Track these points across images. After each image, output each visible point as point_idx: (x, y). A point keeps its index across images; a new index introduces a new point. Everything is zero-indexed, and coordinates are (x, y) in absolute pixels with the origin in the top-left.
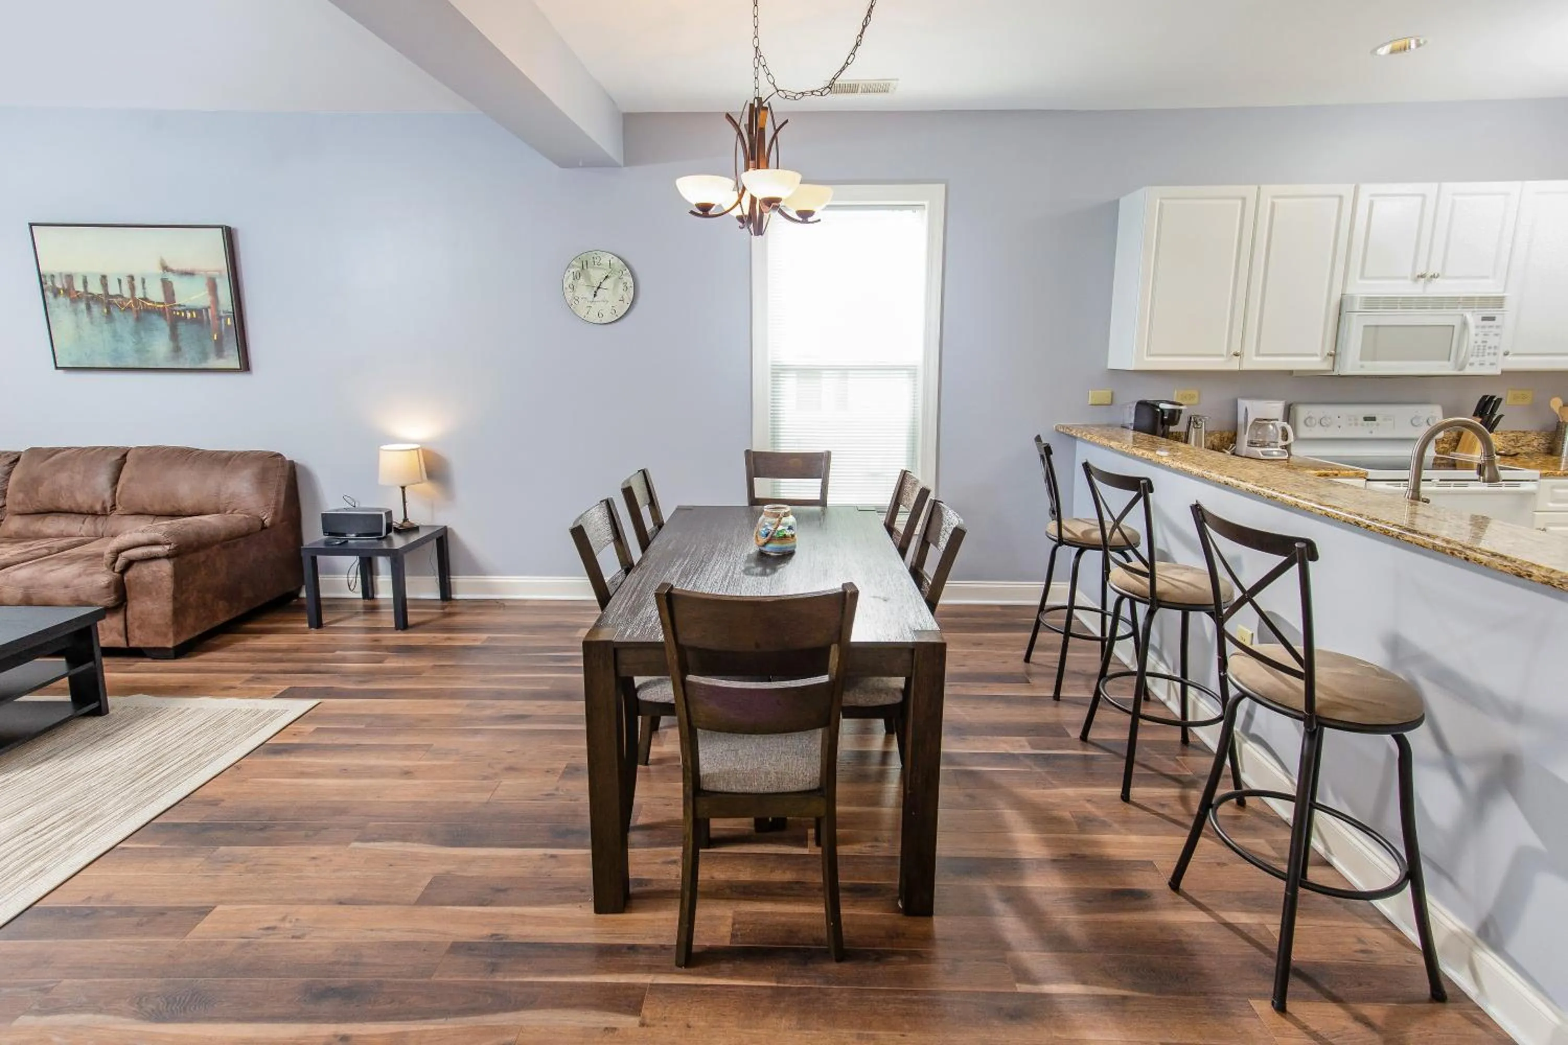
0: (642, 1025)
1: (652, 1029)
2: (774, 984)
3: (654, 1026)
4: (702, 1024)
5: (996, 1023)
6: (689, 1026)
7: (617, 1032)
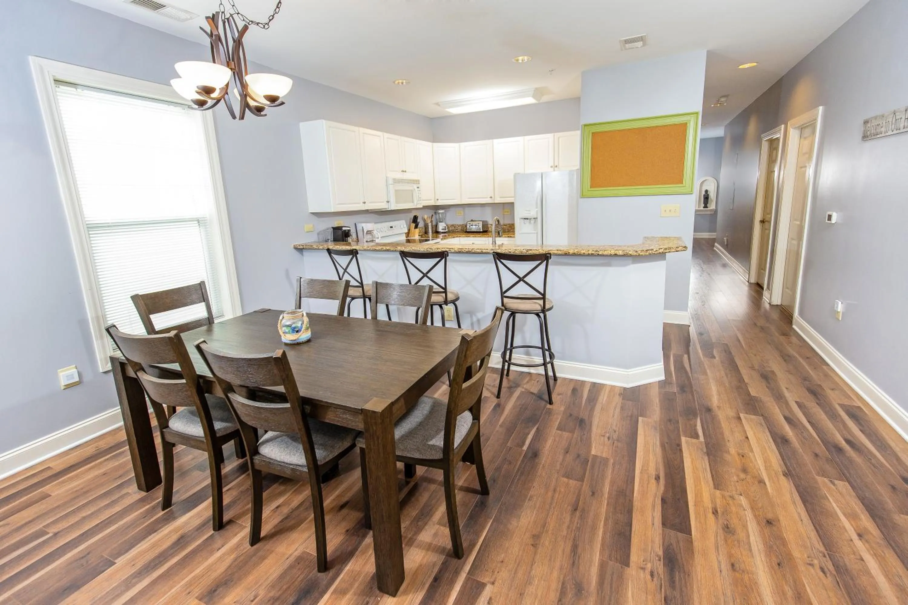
0: (493, 583)
1: (497, 580)
2: (492, 520)
3: (496, 578)
4: (503, 555)
5: (537, 461)
6: (502, 562)
7: (493, 598)
